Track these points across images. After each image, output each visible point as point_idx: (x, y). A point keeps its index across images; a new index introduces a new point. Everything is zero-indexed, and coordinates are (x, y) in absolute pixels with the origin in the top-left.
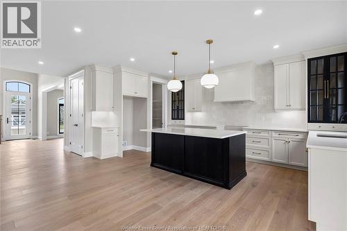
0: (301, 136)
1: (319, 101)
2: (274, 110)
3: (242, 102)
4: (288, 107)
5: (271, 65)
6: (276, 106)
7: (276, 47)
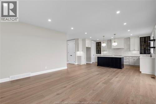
0: (138, 58)
1: (143, 48)
2: (130, 51)
3: (120, 48)
4: (134, 50)
5: (129, 38)
6: (131, 50)
7: (131, 35)
